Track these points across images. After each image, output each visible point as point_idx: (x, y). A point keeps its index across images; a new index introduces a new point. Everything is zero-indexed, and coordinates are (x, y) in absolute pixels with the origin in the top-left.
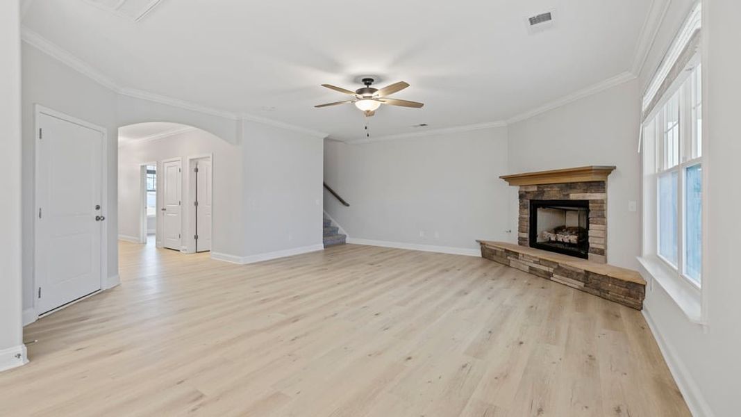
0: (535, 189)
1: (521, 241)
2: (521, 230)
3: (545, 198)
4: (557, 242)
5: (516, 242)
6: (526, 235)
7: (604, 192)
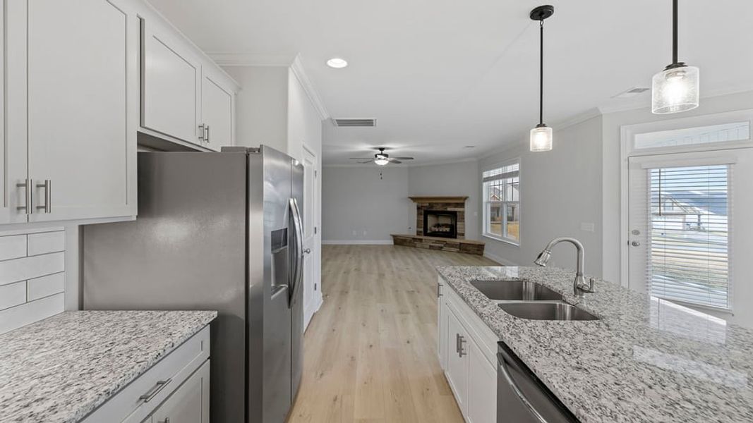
0: (428, 205)
1: (418, 233)
2: (418, 227)
3: (434, 209)
4: (439, 232)
5: (415, 234)
6: (422, 230)
7: (464, 207)
